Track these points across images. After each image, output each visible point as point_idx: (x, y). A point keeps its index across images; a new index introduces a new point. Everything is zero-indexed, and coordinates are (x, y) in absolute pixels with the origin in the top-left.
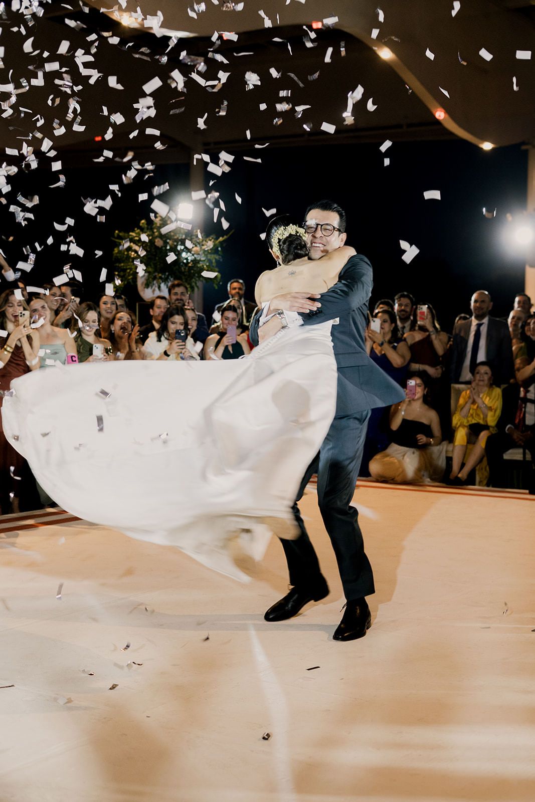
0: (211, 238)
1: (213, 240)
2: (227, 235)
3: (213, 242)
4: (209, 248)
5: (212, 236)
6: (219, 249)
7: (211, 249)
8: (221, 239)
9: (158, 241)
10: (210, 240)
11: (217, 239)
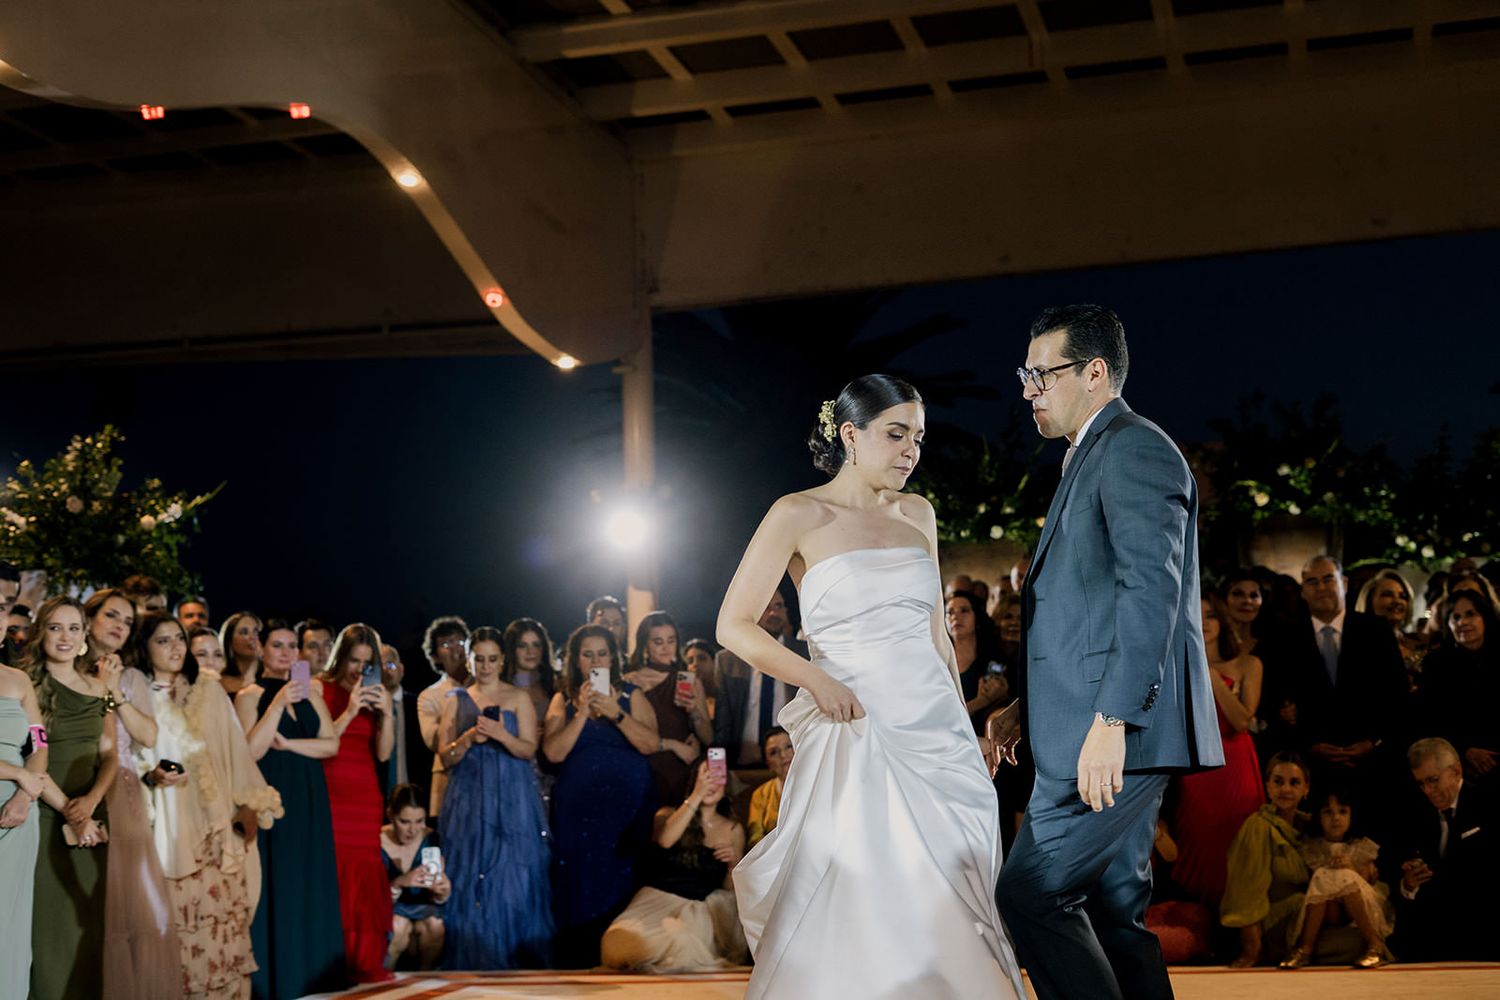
0: (176, 498)
1: (180, 502)
2: (211, 492)
3: (182, 505)
4: (172, 519)
5: (180, 494)
6: (195, 521)
7: (177, 521)
8: (199, 500)
9: (73, 501)
10: (176, 502)
11: (188, 500)
